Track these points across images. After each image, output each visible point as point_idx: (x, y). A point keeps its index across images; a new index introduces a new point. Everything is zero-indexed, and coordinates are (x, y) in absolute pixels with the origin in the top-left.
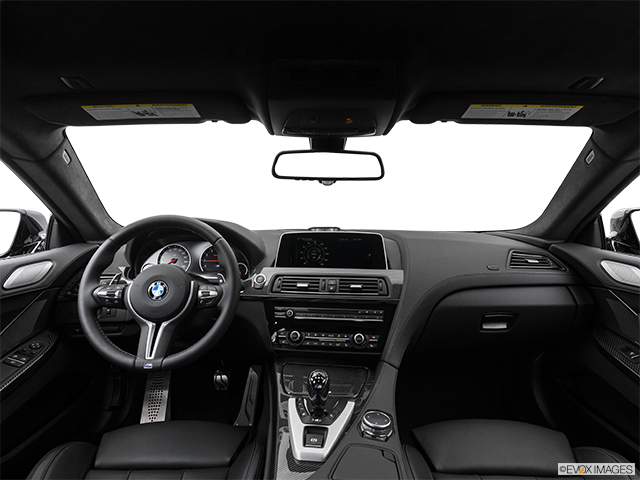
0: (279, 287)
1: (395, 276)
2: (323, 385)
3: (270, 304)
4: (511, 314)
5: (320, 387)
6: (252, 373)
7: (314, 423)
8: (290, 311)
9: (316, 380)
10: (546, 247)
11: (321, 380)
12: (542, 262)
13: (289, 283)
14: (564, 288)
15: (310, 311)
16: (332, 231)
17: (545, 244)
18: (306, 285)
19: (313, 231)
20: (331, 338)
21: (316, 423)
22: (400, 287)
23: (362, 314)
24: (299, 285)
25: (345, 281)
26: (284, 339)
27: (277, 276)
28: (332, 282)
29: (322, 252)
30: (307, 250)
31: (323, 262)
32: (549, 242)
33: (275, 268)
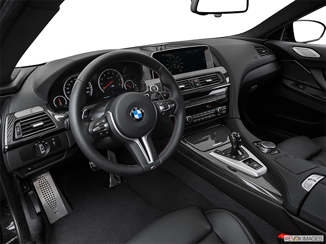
5: (240, 140)
14: (274, 63)
15: (191, 102)
17: (262, 41)
18: (183, 86)
25: (201, 79)
28: (195, 81)
29: (179, 63)
30: (170, 63)
31: (181, 69)
32: (264, 40)
33: (153, 79)
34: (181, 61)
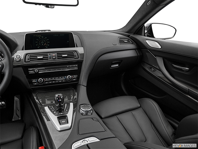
0: (28, 59)
1: (80, 50)
2: (62, 99)
3: (25, 68)
4: (120, 61)
5: (61, 100)
6: (16, 99)
7: (60, 115)
8: (36, 70)
9: (58, 98)
10: (128, 36)
11: (60, 97)
12: (128, 42)
13: (33, 57)
14: (134, 50)
15: (46, 69)
16: (47, 31)
17: (128, 35)
18: (42, 57)
19: (38, 32)
20: (57, 79)
21: (62, 115)
22: (83, 54)
23: (69, 67)
24: (38, 57)
25: (59, 54)
26: (36, 82)
27: (27, 54)
28: (54, 55)
29: (46, 42)
30: (39, 41)
31: (47, 46)
32: (129, 34)
33: (24, 51)
34: (48, 41)
